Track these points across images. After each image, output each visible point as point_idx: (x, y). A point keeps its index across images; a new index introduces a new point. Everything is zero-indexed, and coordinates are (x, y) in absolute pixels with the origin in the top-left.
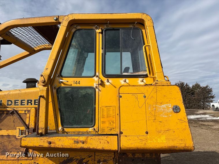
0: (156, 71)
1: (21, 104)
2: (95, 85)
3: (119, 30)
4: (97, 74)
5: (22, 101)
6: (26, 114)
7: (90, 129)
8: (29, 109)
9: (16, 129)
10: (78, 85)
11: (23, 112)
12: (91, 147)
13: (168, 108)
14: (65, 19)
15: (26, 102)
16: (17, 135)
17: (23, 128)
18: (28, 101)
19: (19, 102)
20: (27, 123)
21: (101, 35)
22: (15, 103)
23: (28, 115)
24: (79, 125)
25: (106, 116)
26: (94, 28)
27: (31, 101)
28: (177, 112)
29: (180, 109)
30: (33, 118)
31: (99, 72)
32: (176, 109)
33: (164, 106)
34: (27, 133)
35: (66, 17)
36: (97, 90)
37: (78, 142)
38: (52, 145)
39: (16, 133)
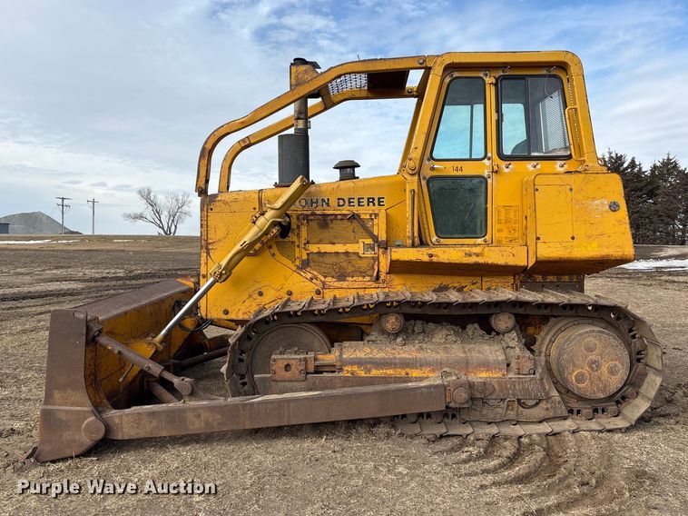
0: (585, 151)
1: (359, 205)
2: (486, 174)
3: (524, 79)
4: (489, 155)
5: (359, 199)
6: (372, 219)
7: (480, 241)
8: (376, 212)
9: (358, 243)
10: (460, 173)
11: (368, 217)
12: (490, 262)
13: (602, 204)
14: (438, 62)
15: (365, 201)
16: (361, 252)
17: (369, 241)
18: (369, 199)
19: (356, 201)
20: (376, 233)
21: (493, 88)
22: (350, 202)
23: (376, 221)
24: (463, 234)
25: (503, 221)
26: (481, 75)
27: (374, 199)
28: (615, 211)
29: (618, 206)
30: (383, 226)
31: (493, 153)
32: (614, 207)
33: (598, 202)
34: (376, 248)
35: (440, 59)
36: (489, 181)
37: (470, 255)
38: (435, 259)
39: (358, 248)
